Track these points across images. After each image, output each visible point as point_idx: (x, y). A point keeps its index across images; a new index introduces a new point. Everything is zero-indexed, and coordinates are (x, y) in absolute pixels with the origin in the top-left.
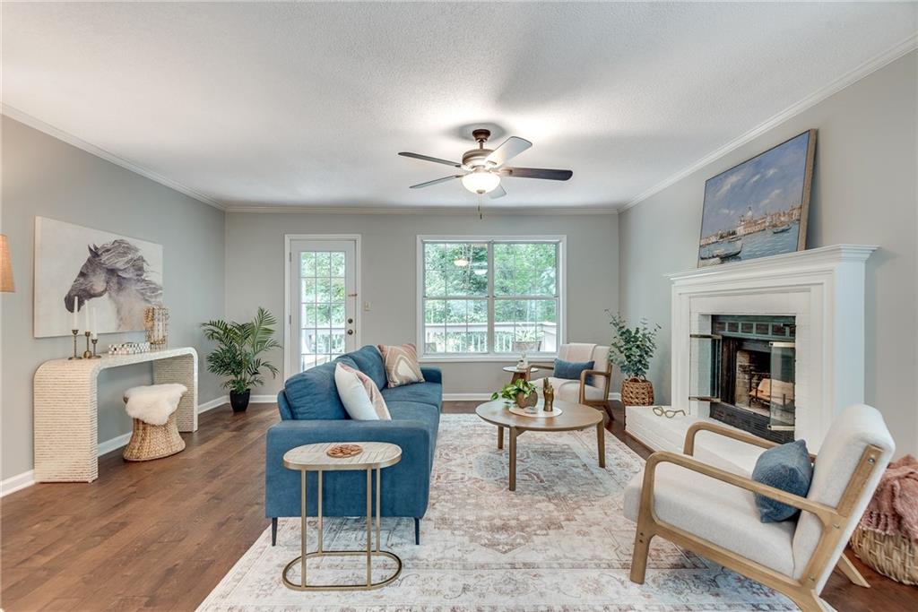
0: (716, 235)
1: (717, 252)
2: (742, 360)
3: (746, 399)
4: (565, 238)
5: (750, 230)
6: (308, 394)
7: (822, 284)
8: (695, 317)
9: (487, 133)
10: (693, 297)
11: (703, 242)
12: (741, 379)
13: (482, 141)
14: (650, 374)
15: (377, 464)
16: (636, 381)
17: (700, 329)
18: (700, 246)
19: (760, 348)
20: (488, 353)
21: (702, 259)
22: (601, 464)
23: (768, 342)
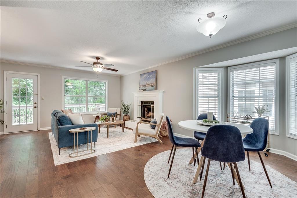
0: (142, 86)
2: (146, 109)
3: (146, 117)
4: (108, 81)
5: (148, 86)
6: (66, 119)
7: (158, 96)
8: (138, 101)
9: (99, 58)
10: (138, 97)
11: (140, 87)
12: (146, 113)
13: (98, 60)
14: (129, 114)
15: (92, 130)
16: (126, 115)
17: (139, 104)
19: (149, 107)
20: (86, 112)
22: (123, 132)
23: (150, 106)
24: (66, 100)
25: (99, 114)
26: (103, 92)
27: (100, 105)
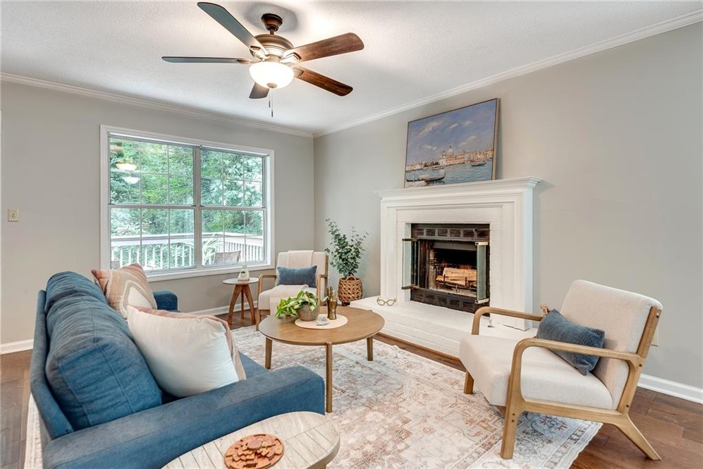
0: (421, 164)
1: (421, 177)
4: (272, 153)
5: (452, 162)
7: (513, 202)
9: (279, 19)
10: (399, 210)
11: (408, 169)
12: (431, 268)
13: (272, 28)
16: (351, 278)
18: (406, 171)
20: (195, 267)
21: (408, 181)
22: (370, 358)
23: (473, 243)
24: (114, 222)
25: (248, 273)
26: (241, 195)
27: (245, 237)
